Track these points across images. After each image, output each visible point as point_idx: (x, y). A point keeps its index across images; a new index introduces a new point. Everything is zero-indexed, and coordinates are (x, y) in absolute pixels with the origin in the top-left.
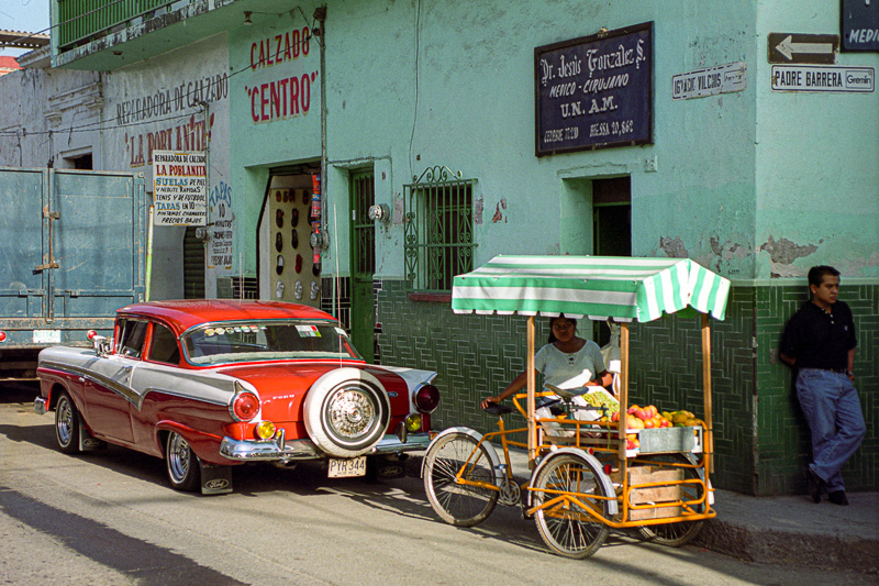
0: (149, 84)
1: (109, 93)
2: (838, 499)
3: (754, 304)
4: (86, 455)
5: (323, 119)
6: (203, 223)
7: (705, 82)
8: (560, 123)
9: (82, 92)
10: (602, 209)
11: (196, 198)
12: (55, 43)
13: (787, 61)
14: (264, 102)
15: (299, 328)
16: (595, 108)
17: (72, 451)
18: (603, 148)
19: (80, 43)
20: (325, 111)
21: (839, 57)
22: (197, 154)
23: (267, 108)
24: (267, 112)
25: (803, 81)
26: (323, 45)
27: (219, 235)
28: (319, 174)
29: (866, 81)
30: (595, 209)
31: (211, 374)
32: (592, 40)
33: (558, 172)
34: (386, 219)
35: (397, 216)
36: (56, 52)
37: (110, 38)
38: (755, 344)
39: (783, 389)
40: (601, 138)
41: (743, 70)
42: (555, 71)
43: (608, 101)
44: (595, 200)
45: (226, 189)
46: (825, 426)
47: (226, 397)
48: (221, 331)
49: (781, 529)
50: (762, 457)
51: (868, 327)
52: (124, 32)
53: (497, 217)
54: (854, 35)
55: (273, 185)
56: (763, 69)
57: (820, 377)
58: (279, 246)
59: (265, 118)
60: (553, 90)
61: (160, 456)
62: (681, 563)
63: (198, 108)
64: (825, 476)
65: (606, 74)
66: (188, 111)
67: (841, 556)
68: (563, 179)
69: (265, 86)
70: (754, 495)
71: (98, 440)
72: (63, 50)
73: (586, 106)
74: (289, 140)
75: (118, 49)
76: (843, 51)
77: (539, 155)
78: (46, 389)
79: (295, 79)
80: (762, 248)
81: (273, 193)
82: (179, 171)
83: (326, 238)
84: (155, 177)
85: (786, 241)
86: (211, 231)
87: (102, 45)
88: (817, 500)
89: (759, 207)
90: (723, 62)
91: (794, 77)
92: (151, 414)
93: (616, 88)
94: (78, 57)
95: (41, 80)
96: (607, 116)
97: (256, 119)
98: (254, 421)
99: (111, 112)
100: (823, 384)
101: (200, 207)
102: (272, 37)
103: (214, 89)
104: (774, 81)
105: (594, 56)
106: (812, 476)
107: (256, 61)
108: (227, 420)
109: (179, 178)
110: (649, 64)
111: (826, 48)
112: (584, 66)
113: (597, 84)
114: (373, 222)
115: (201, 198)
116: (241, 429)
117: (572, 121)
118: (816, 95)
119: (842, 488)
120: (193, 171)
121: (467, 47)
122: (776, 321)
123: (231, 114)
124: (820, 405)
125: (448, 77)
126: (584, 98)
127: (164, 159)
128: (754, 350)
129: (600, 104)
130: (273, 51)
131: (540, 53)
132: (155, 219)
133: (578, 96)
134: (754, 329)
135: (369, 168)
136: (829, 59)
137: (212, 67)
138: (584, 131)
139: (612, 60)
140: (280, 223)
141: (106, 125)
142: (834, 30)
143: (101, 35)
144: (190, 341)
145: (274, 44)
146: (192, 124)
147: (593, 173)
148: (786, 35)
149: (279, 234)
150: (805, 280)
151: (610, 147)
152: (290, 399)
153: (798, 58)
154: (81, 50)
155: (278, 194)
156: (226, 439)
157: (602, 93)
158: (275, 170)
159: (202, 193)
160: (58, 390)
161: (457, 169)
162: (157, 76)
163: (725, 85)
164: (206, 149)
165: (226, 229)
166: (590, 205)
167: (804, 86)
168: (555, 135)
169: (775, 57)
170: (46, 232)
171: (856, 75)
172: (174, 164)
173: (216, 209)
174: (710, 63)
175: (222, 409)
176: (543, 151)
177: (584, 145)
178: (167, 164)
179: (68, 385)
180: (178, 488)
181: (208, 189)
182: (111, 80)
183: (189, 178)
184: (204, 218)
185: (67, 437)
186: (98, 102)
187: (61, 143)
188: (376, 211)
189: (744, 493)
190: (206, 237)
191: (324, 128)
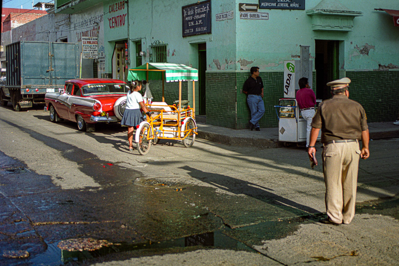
0: (82, 18)
1: (72, 20)
2: (258, 129)
3: (236, 77)
4: (58, 123)
5: (128, 27)
6: (97, 58)
7: (224, 16)
8: (188, 28)
9: (64, 20)
10: (201, 52)
11: (95, 50)
12: (56, 6)
13: (244, 11)
14: (113, 22)
15: (115, 86)
16: (197, 24)
17: (54, 122)
18: (199, 35)
19: (62, 6)
20: (129, 25)
21: (258, 10)
22: (95, 38)
23: (114, 24)
24: (114, 25)
25: (249, 16)
26: (128, 6)
27: (101, 61)
28: (127, 43)
29: (266, 17)
30: (199, 52)
31: (89, 98)
32: (196, 4)
33: (189, 42)
34: (145, 55)
35: (148, 55)
36: (56, 9)
37: (70, 4)
38: (236, 88)
39: (244, 100)
40: (198, 32)
41: (233, 13)
42: (187, 13)
43: (200, 21)
44: (199, 49)
45: (103, 48)
46: (254, 110)
47: (92, 104)
48: (92, 87)
49: (239, 137)
50: (238, 119)
51: (268, 84)
52: (74, 3)
53: (173, 55)
54: (262, 4)
55: (116, 46)
56: (238, 13)
57: (253, 97)
58: (118, 64)
59: (113, 27)
60: (187, 19)
61: (76, 121)
62: (212, 146)
63: (96, 24)
64: (254, 124)
65: (199, 14)
66: (93, 25)
67: (253, 143)
68: (190, 44)
69: (113, 18)
70: (235, 129)
71: (61, 118)
72: (58, 8)
73: (195, 23)
74: (119, 33)
75: (73, 7)
76: (260, 8)
77: (183, 37)
78: (47, 105)
79: (121, 16)
80: (238, 62)
81: (117, 49)
82: (90, 43)
83: (129, 61)
84: (83, 44)
85: (244, 60)
86: (99, 60)
87: (68, 6)
88: (252, 130)
89: (237, 51)
90: (228, 11)
91: (246, 15)
92: (73, 110)
93: (202, 18)
94: (62, 10)
95: (54, 17)
96: (200, 26)
97: (111, 27)
98: (99, 111)
99: (72, 26)
100: (254, 99)
101: (96, 53)
102: (115, 4)
103: (100, 18)
104: (241, 16)
105: (197, 9)
106: (250, 123)
107: (111, 10)
108: (92, 111)
109: (90, 45)
110: (210, 11)
111: (255, 7)
112: (194, 12)
113: (197, 17)
114: (141, 56)
115: (96, 50)
116: (96, 113)
117: (192, 27)
118: (252, 20)
119: (258, 126)
120: (94, 43)
121: (165, 6)
122: (242, 82)
123: (104, 26)
124: (253, 104)
125: (160, 15)
126: (194, 21)
127: (85, 39)
128: (236, 90)
129: (198, 22)
130: (115, 8)
131: (183, 8)
132: (82, 57)
133: (193, 20)
134: (236, 84)
135: (140, 41)
136: (256, 10)
137: (99, 13)
138: (194, 30)
139: (201, 10)
140: (118, 58)
141: (71, 29)
142: (257, 3)
143: (68, 3)
144: (83, 90)
145: (115, 6)
146: (94, 29)
147: (197, 42)
148: (244, 4)
149: (118, 61)
150: (249, 71)
151: (201, 34)
152: (110, 105)
153: (247, 10)
154: (63, 8)
155: (118, 49)
156: (92, 116)
157: (199, 19)
158: (117, 42)
159: (97, 49)
160: (50, 104)
161: (163, 41)
162: (85, 15)
163: (229, 17)
164: (98, 36)
165: (103, 59)
166: (197, 51)
167: (249, 18)
168: (187, 31)
169: (241, 10)
170: (50, 60)
171: (263, 15)
172: (88, 41)
173: (101, 54)
174: (225, 11)
175: (90, 108)
176: (185, 35)
177: (194, 34)
178: (86, 41)
179: (52, 103)
180: (80, 130)
181: (98, 48)
182: (72, 16)
183: (93, 45)
184: (97, 56)
185: (53, 118)
186: (69, 23)
187: (59, 35)
188: (142, 53)
189: (234, 129)
190: (98, 62)
191: (128, 30)
